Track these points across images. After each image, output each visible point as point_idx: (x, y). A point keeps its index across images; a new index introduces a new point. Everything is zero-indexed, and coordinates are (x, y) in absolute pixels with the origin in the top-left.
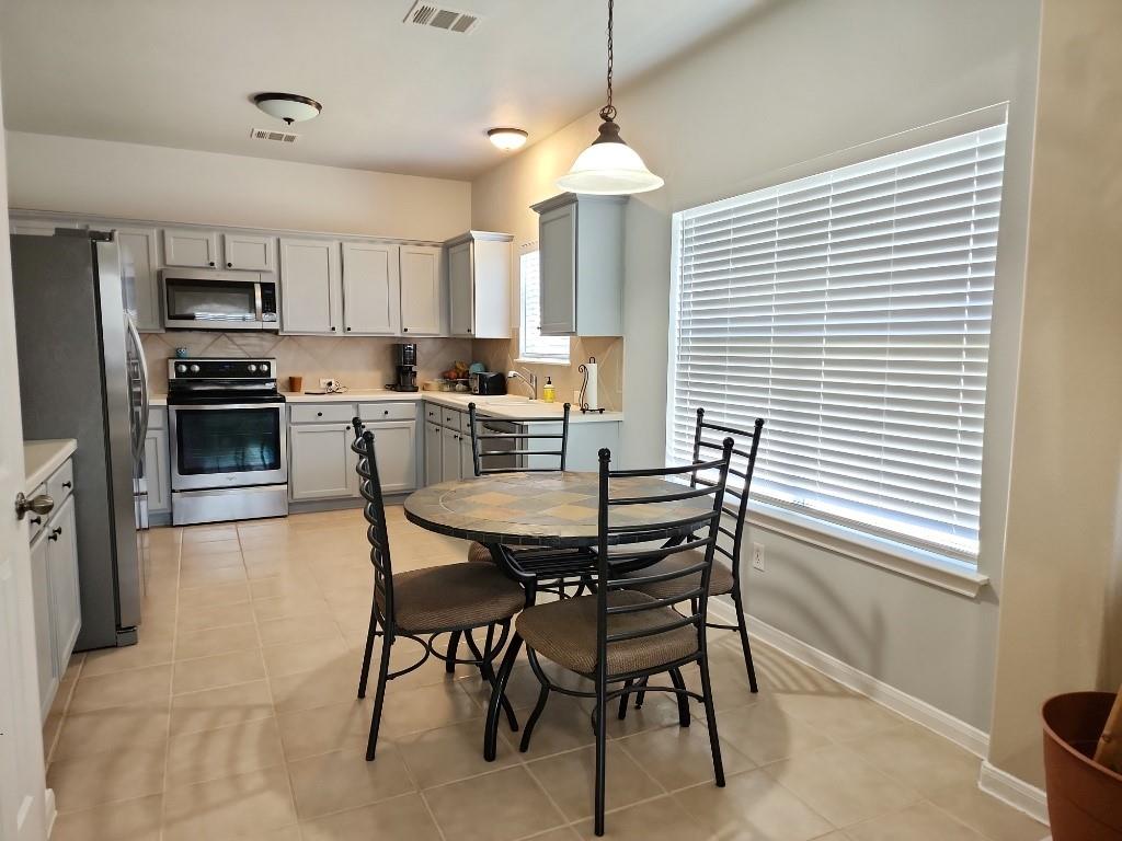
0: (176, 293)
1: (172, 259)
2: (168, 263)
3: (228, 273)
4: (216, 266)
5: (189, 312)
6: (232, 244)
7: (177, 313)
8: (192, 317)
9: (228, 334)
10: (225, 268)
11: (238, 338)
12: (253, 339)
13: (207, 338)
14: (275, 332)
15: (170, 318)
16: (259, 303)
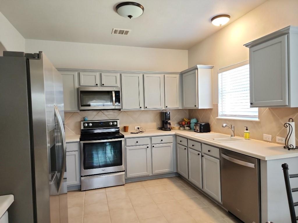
0: (84, 96)
1: (82, 83)
2: (81, 85)
3: (102, 88)
4: (98, 85)
5: (88, 103)
6: (104, 76)
7: (84, 104)
8: (89, 105)
9: (102, 111)
10: (101, 86)
11: (106, 112)
12: (111, 113)
13: (95, 113)
14: (120, 110)
15: (82, 106)
16: (114, 98)
